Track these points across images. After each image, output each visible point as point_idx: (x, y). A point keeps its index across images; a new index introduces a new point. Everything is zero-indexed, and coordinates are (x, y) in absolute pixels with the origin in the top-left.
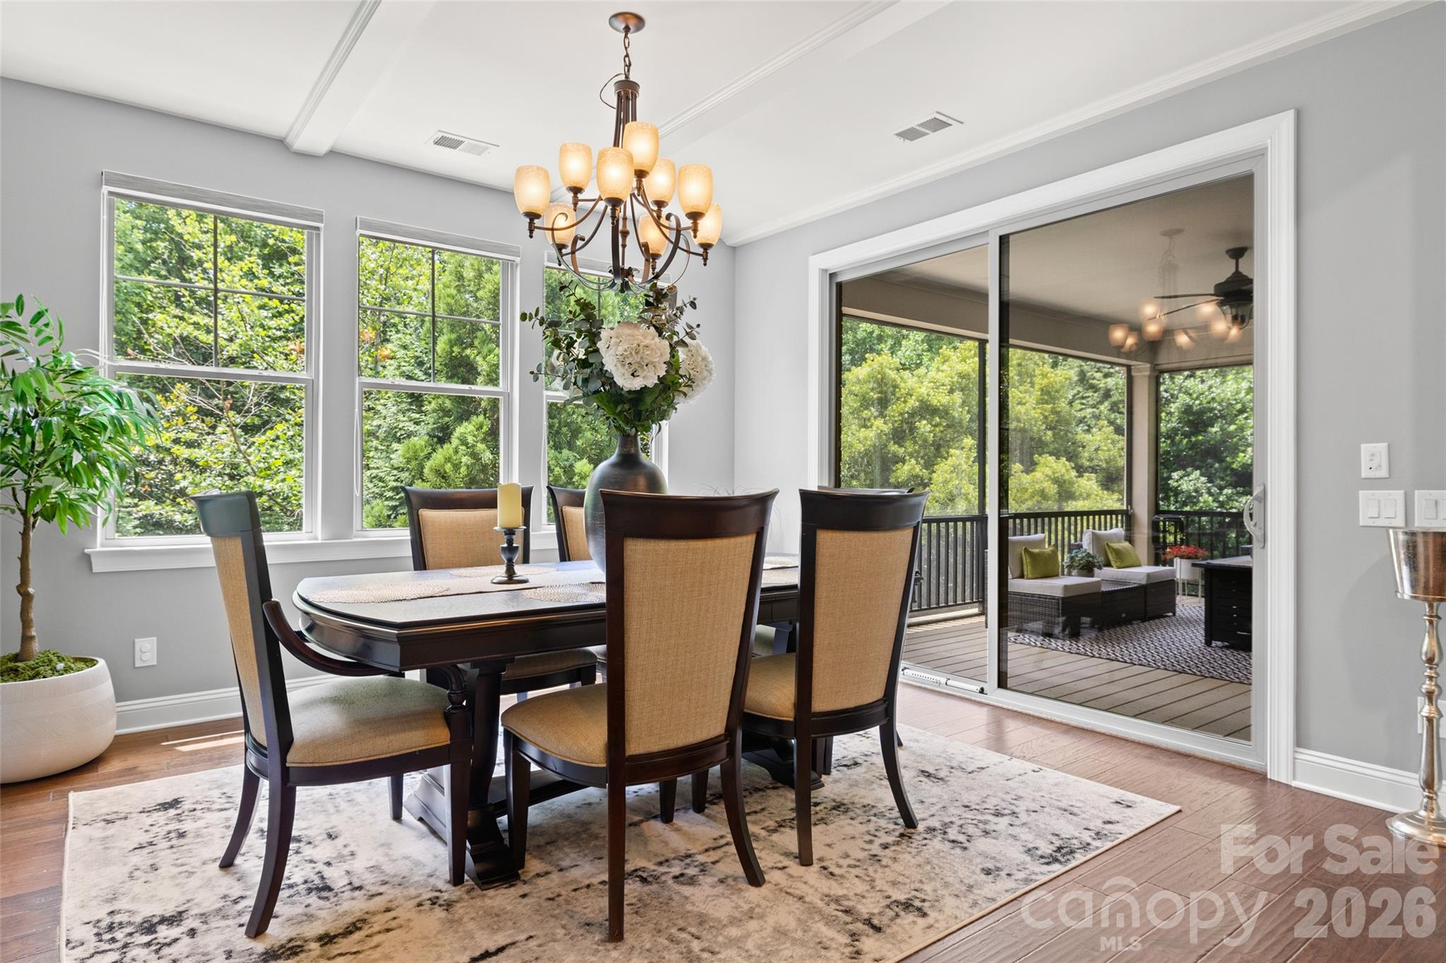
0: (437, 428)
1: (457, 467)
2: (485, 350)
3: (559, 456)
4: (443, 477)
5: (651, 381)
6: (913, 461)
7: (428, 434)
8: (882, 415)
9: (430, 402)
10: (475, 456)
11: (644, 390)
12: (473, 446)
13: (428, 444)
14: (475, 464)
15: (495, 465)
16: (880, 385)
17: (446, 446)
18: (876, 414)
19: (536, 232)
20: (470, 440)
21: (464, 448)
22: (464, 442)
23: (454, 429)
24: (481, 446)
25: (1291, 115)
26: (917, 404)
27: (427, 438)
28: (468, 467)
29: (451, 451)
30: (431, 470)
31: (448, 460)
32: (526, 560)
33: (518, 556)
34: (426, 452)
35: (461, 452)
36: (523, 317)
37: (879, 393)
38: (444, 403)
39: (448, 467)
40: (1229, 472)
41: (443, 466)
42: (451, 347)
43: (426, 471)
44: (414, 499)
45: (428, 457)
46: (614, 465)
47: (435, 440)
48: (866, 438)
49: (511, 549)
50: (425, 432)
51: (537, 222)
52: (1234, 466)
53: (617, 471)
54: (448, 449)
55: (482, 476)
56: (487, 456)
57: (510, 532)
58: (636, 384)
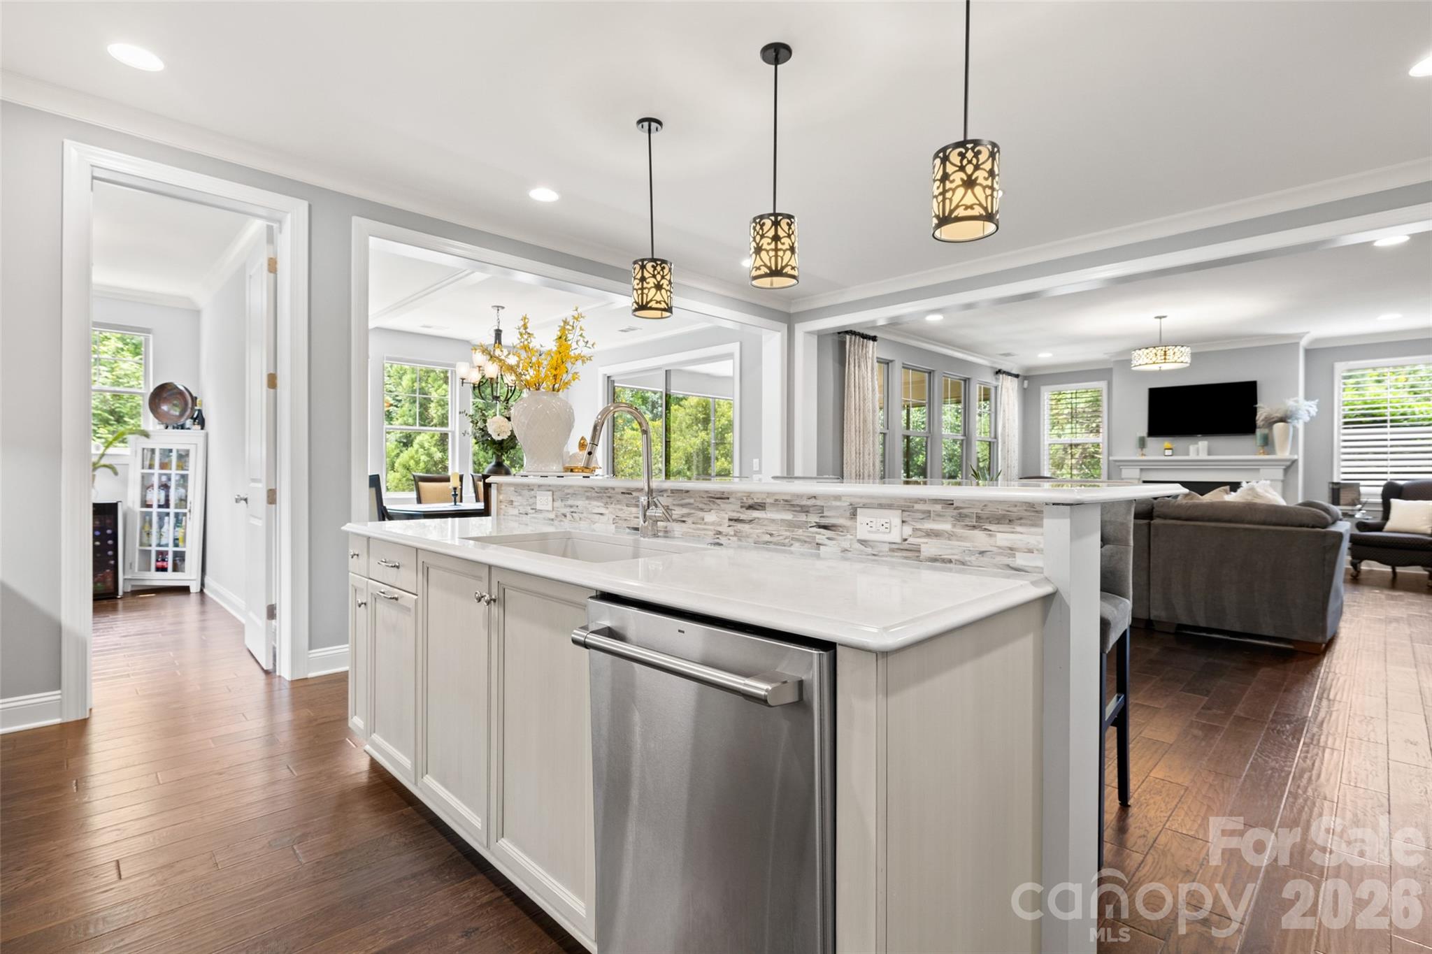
0: (403, 436)
1: (417, 463)
2: (436, 386)
3: (486, 455)
4: (408, 469)
5: (505, 437)
6: (723, 459)
7: (396, 441)
8: (706, 429)
9: (397, 419)
10: (429, 455)
11: (503, 440)
12: (428, 449)
13: (397, 447)
14: (429, 461)
15: (443, 461)
16: (705, 410)
17: (409, 449)
18: (702, 428)
19: (464, 384)
20: (426, 445)
21: (422, 450)
22: (422, 447)
23: (415, 438)
24: (434, 450)
25: (738, 344)
26: (727, 422)
27: (396, 443)
28: (425, 462)
29: (414, 452)
30: (400, 464)
31: (412, 458)
32: (461, 501)
33: (458, 498)
34: (395, 453)
35: (420, 453)
36: (460, 413)
37: (705, 414)
38: (408, 420)
39: (412, 463)
40: (916, 467)
41: (408, 462)
42: (413, 383)
43: (396, 465)
44: (416, 478)
45: (398, 455)
46: (494, 466)
47: (402, 444)
48: (694, 444)
49: (455, 495)
50: (394, 439)
51: (464, 381)
52: (919, 463)
53: (495, 468)
54: (411, 451)
55: (434, 469)
56: (438, 455)
57: (455, 489)
58: (500, 438)
